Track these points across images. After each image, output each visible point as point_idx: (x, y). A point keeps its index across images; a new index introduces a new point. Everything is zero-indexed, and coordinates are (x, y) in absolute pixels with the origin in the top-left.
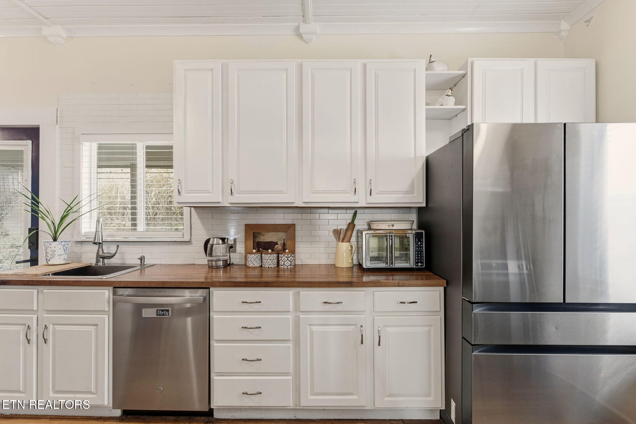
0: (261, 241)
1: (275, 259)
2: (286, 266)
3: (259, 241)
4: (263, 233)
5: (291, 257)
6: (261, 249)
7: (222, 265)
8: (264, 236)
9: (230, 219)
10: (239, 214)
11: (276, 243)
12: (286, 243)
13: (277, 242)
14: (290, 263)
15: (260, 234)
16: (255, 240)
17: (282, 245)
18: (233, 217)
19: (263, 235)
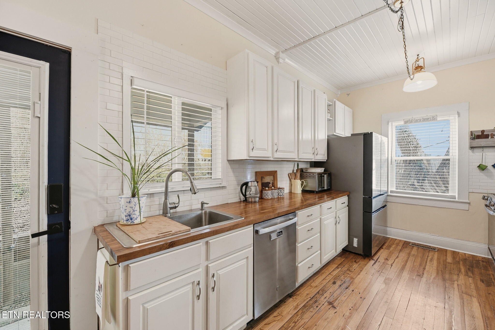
3: (263, 182)
6: (264, 187)
8: (265, 179)
9: (248, 168)
10: (252, 165)
11: (270, 183)
12: (274, 183)
15: (263, 177)
17: (272, 184)
18: (250, 166)
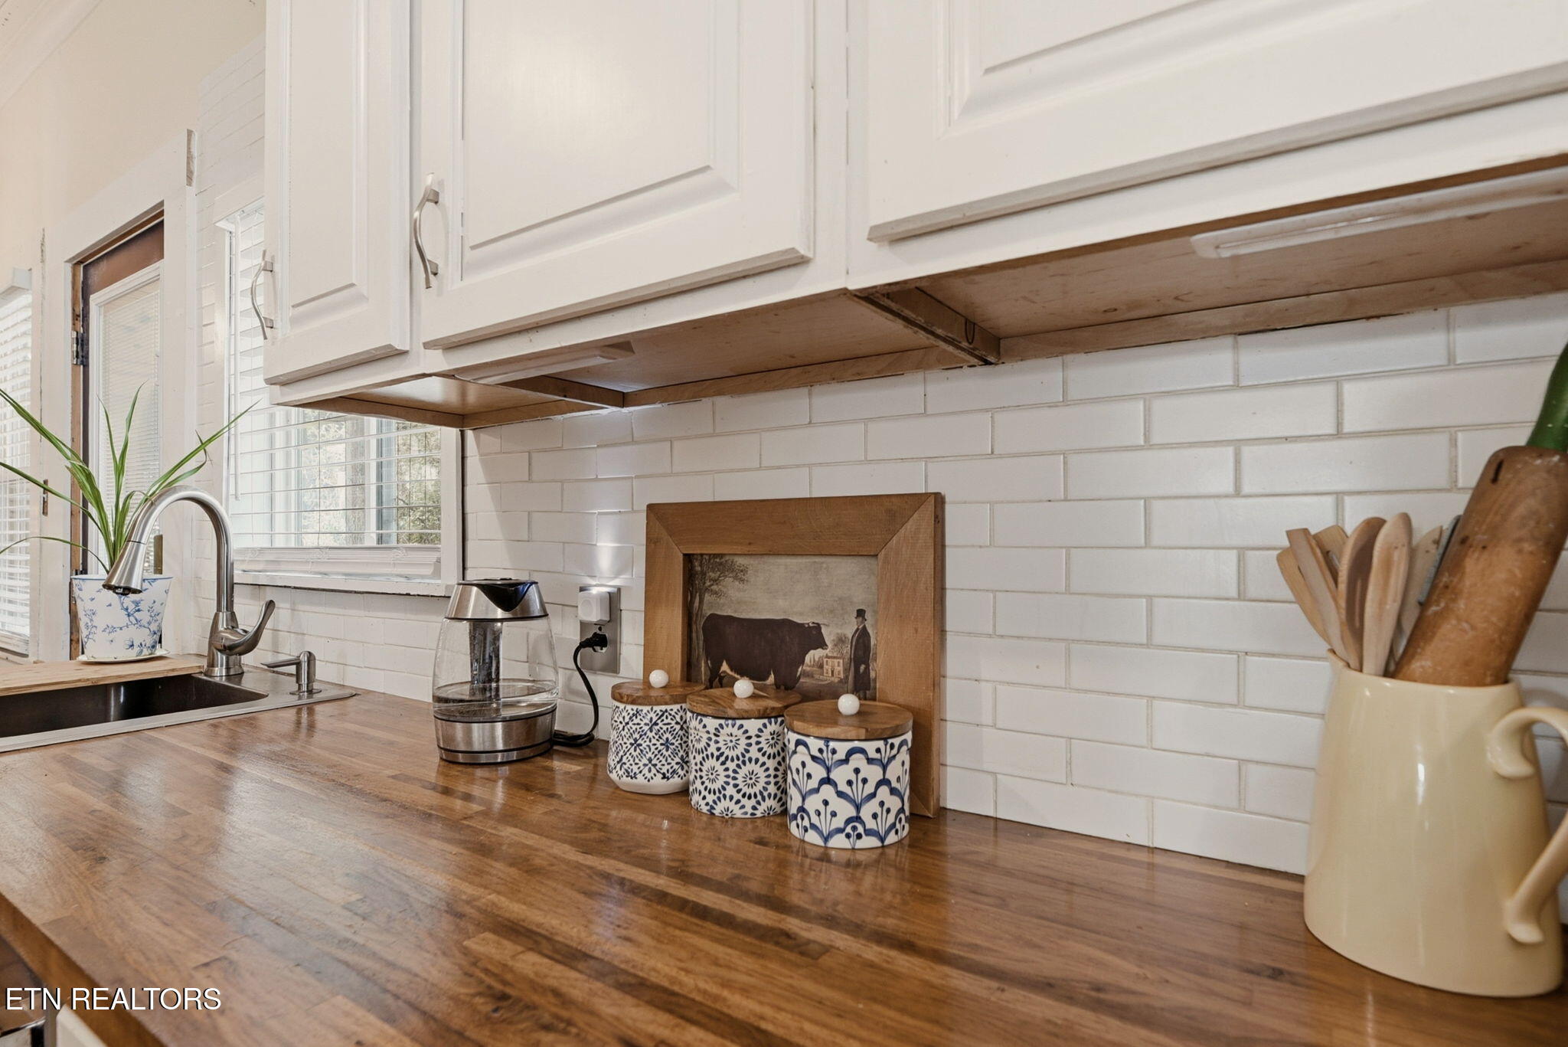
0: (727, 612)
1: (754, 753)
2: (813, 826)
3: (719, 613)
4: (740, 561)
5: (857, 760)
6: (725, 667)
7: (500, 746)
8: (742, 580)
9: (597, 479)
11: (812, 637)
12: (873, 641)
13: (818, 627)
14: (846, 810)
15: (720, 564)
16: (696, 604)
17: (847, 650)
19: (740, 575)
